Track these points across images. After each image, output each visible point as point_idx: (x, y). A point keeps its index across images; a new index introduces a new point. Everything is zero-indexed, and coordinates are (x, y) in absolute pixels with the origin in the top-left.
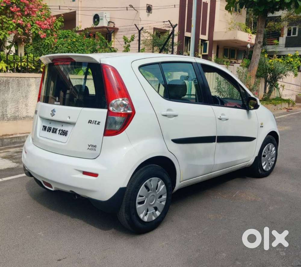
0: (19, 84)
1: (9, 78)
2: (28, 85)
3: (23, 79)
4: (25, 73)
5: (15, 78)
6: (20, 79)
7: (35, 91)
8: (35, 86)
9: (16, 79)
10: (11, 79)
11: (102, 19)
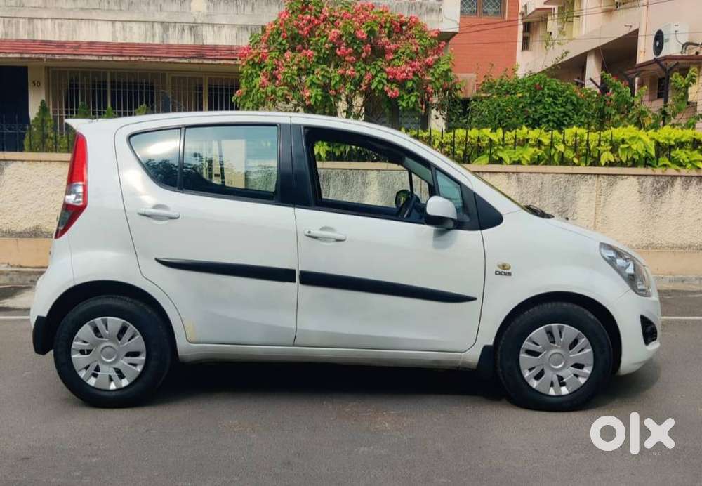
0: (346, 181)
1: (329, 170)
2: (363, 183)
3: (355, 172)
4: (352, 161)
5: (339, 171)
6: (349, 173)
7: (378, 193)
8: (376, 185)
9: (341, 172)
10: (334, 172)
11: (667, 40)
